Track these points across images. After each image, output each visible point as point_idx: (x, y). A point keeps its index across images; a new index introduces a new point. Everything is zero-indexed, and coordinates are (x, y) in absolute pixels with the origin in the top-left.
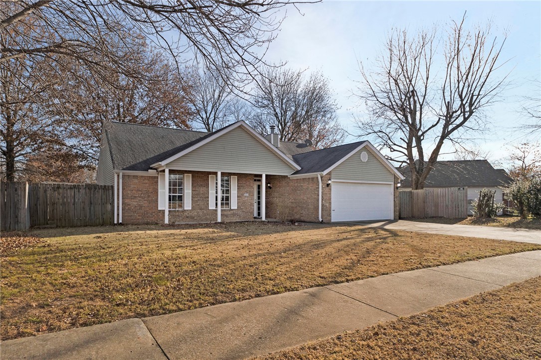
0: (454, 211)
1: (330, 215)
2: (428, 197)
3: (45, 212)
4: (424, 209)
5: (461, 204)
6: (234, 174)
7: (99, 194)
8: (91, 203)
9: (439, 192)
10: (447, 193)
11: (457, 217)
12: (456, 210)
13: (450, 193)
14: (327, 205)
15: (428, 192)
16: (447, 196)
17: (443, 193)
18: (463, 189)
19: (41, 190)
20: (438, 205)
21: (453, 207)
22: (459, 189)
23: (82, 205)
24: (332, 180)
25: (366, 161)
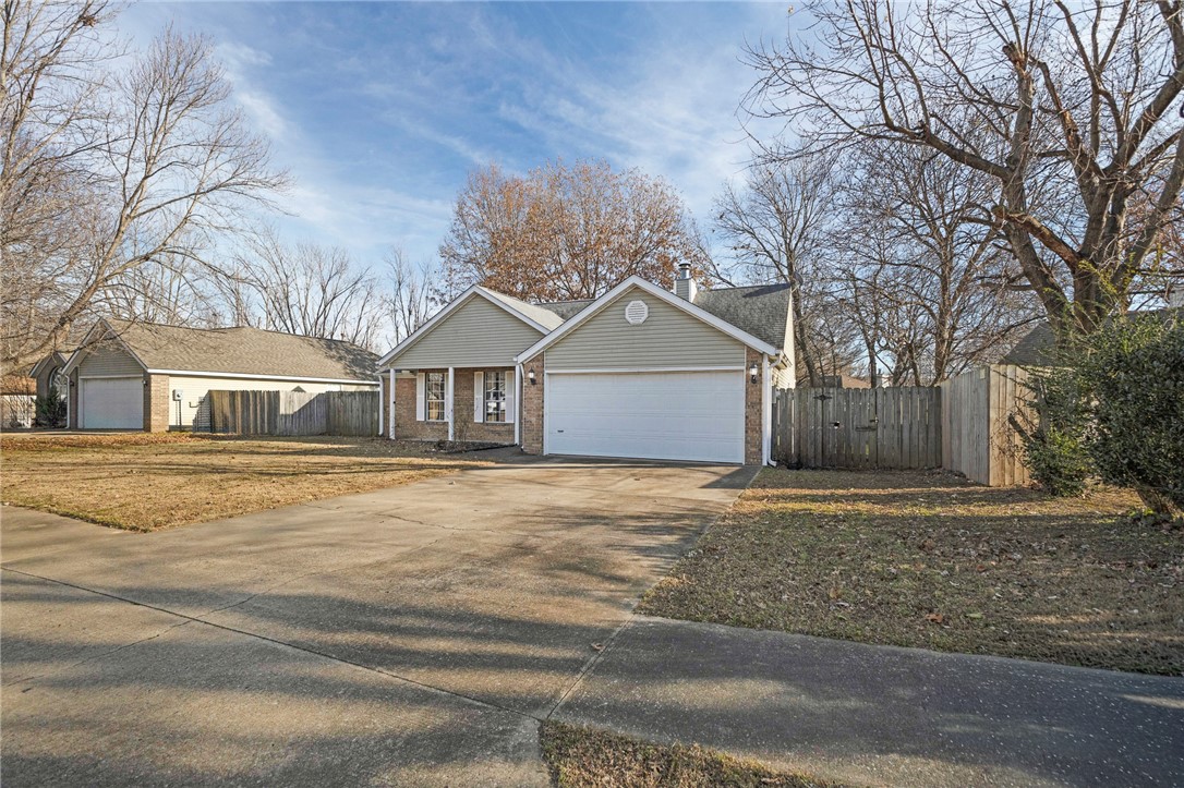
0: (975, 454)
2: (953, 402)
5: (982, 432)
11: (977, 478)
12: (976, 450)
13: (972, 388)
14: (534, 420)
17: (966, 393)
20: (961, 433)
21: (973, 443)
24: (546, 372)
25: (641, 321)
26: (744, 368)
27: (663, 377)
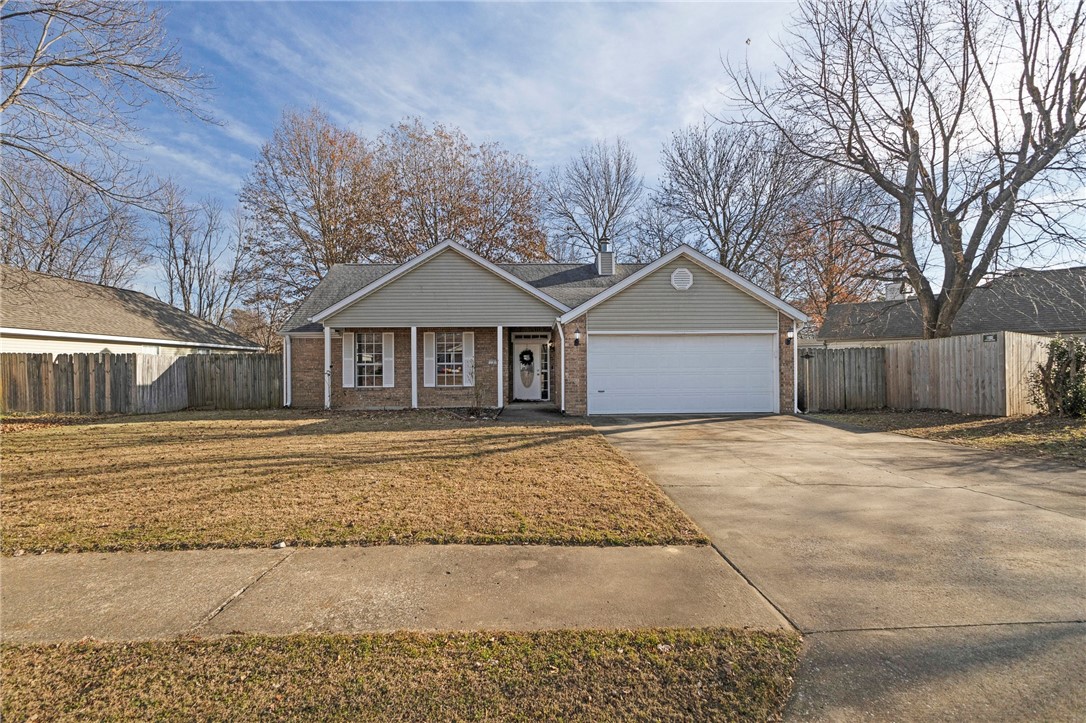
0: (975, 395)
1: (584, 401)
2: (916, 359)
3: (203, 391)
4: (910, 388)
5: (990, 379)
6: (469, 329)
7: (264, 366)
8: (255, 379)
9: (941, 349)
10: (957, 349)
11: (980, 412)
12: (977, 392)
13: (964, 348)
14: (577, 381)
15: (916, 347)
16: (957, 356)
17: (948, 352)
18: (995, 337)
19: (199, 362)
20: (938, 381)
21: (971, 387)
22: (985, 337)
23: (245, 380)
24: (588, 332)
25: (687, 287)
26: (777, 331)
27: (703, 338)
